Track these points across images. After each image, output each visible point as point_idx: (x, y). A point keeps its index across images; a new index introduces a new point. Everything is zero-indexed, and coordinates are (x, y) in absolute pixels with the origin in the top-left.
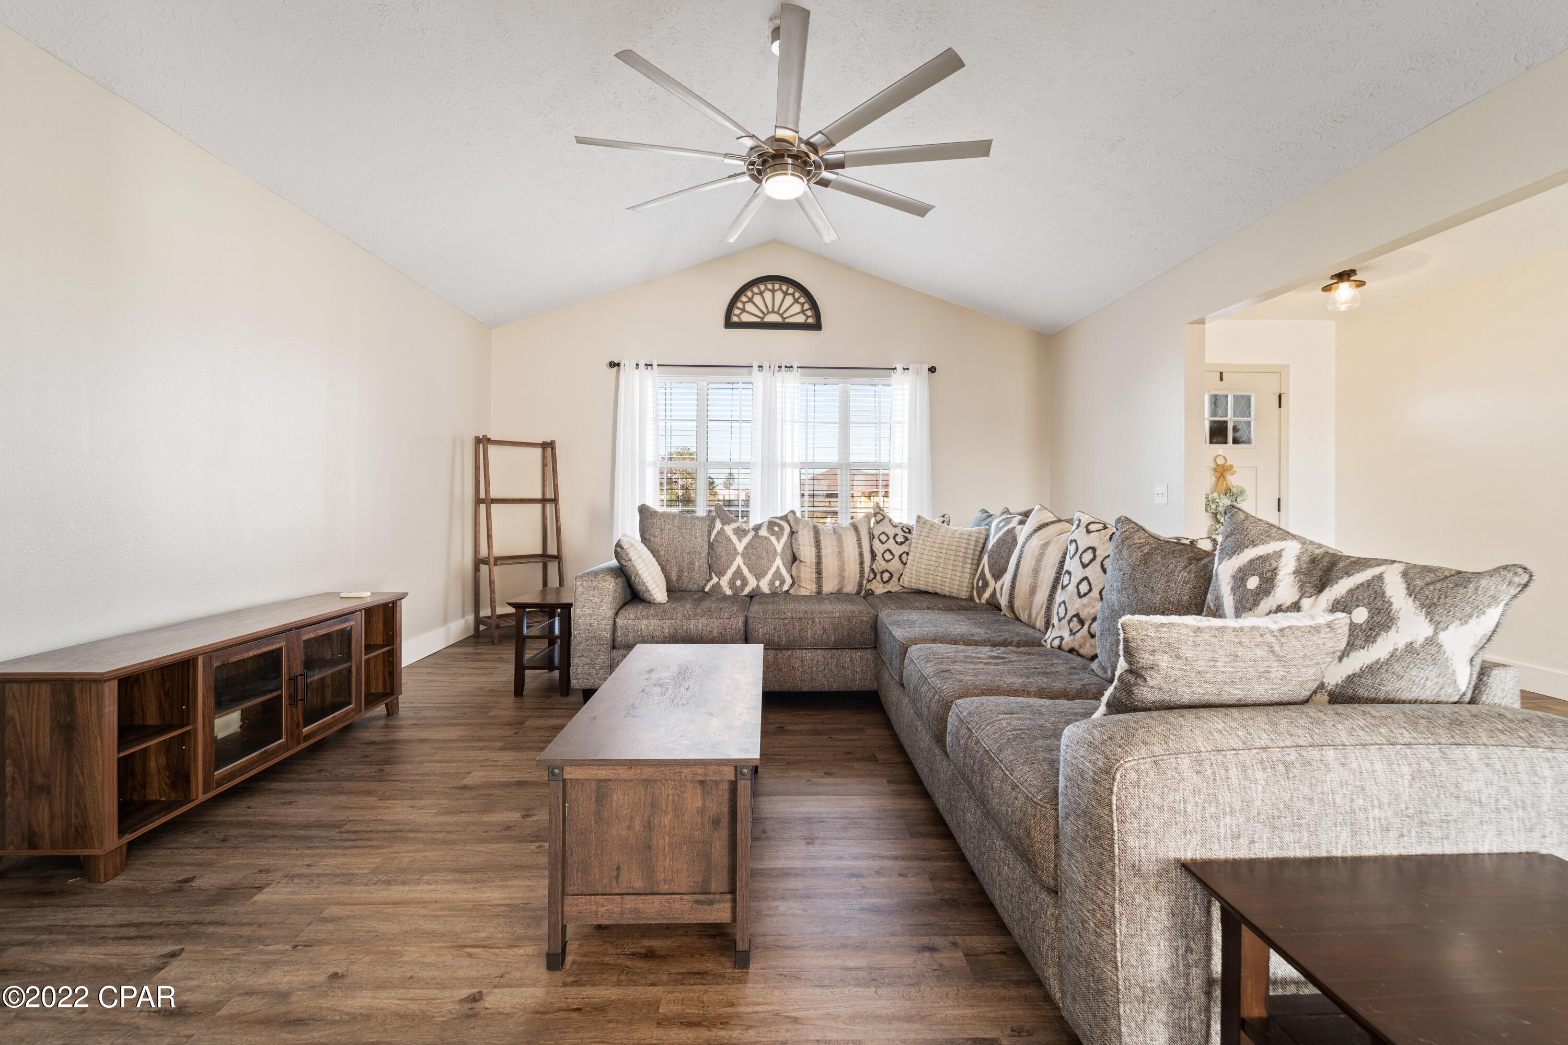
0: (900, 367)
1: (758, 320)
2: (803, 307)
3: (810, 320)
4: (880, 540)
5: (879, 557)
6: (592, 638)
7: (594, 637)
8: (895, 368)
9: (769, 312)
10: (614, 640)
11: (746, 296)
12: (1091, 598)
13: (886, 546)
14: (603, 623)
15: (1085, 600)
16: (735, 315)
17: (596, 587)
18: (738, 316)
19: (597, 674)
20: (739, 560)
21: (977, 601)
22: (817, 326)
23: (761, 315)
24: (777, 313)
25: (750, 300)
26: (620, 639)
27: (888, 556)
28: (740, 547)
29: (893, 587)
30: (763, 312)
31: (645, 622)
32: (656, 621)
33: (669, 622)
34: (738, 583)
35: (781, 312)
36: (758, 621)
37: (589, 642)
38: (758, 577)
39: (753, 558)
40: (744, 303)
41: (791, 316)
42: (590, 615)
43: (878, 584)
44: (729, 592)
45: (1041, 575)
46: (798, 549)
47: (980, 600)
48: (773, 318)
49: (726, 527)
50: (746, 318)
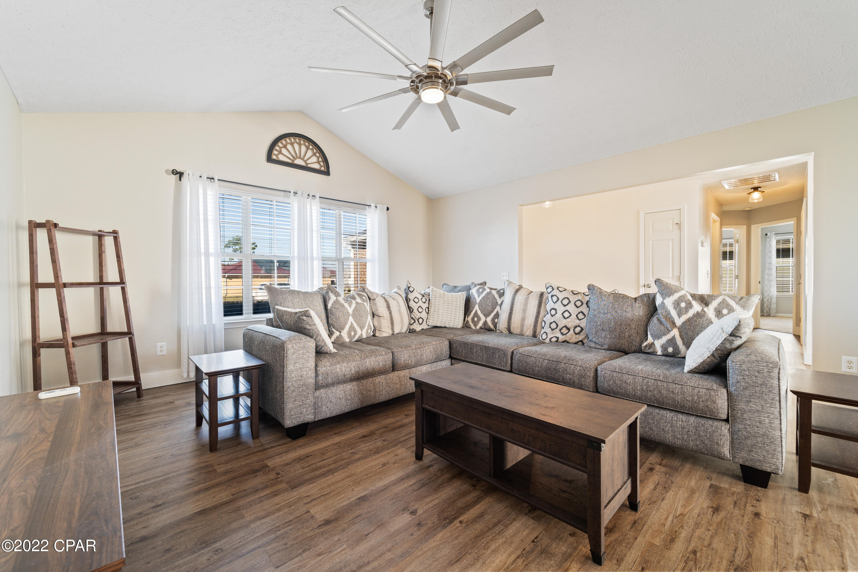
0: (373, 205)
1: (290, 161)
2: (319, 159)
3: (323, 169)
4: (414, 301)
5: (415, 311)
6: (303, 385)
7: (304, 385)
8: (370, 206)
9: (297, 158)
10: (316, 383)
11: (282, 143)
12: (572, 318)
13: (418, 305)
14: (310, 372)
15: (568, 320)
16: (275, 155)
17: (304, 347)
18: (277, 155)
19: (306, 411)
20: (351, 319)
21: (473, 328)
22: (327, 173)
23: (292, 158)
24: (303, 159)
25: (285, 147)
26: (321, 382)
27: (420, 310)
28: (351, 311)
29: (424, 326)
30: (293, 157)
31: (338, 366)
32: (345, 364)
33: (354, 364)
34: (353, 333)
35: (305, 159)
36: (400, 353)
37: (300, 389)
38: (362, 328)
39: (358, 317)
40: (281, 148)
41: (311, 163)
42: (300, 368)
43: (417, 325)
44: (347, 340)
45: (528, 312)
46: (377, 310)
47: (476, 327)
48: (298, 162)
49: (338, 298)
50: (282, 158)
